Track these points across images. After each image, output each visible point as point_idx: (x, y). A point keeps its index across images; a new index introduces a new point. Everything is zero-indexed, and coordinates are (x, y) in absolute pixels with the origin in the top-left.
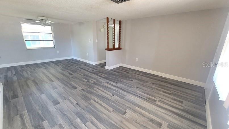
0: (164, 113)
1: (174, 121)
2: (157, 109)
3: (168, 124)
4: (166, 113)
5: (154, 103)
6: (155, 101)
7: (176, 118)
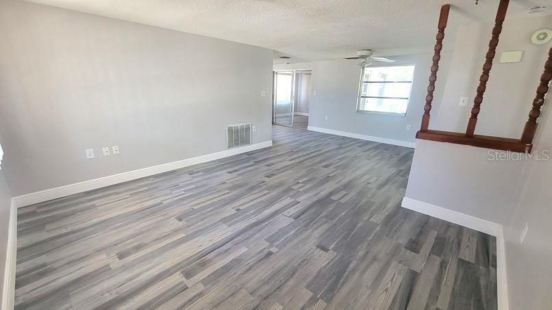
0: (138, 275)
1: (105, 285)
2: (157, 268)
3: (110, 269)
4: (134, 280)
5: (182, 267)
6: (188, 275)
7: (107, 294)
